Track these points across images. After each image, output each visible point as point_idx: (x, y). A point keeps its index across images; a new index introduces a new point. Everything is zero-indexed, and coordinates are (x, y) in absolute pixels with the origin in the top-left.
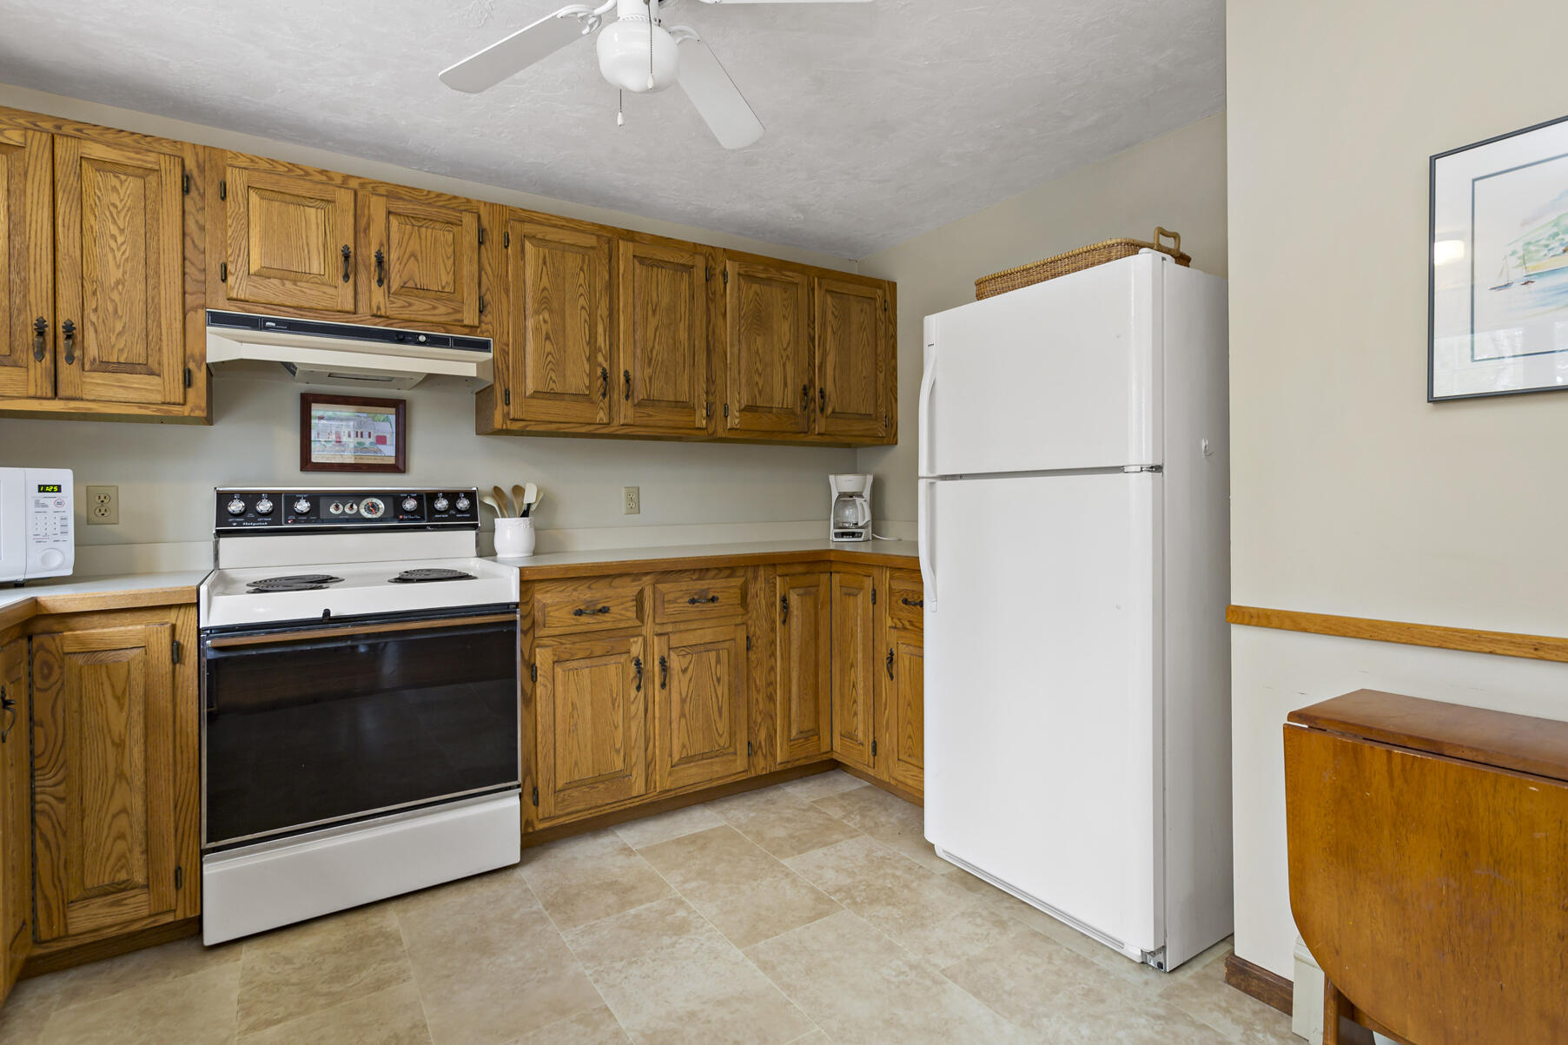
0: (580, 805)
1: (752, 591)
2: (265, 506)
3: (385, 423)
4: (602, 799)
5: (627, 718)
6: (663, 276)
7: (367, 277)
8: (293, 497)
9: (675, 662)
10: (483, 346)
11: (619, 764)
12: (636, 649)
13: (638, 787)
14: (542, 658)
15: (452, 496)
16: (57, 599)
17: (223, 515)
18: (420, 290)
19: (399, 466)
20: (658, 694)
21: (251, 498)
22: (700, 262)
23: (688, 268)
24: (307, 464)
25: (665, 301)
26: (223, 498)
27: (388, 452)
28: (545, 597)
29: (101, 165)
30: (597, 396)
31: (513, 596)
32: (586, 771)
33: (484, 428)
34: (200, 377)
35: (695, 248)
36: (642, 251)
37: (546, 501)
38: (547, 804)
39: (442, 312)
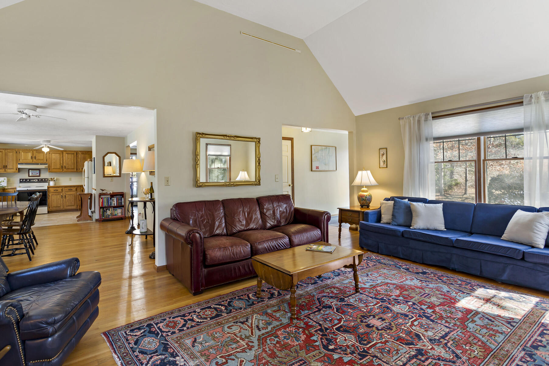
0: (54, 209)
1: (78, 189)
2: (24, 180)
3: (38, 172)
4: (58, 209)
5: (60, 201)
6: (70, 155)
7: (34, 159)
8: (27, 179)
9: (67, 196)
10: (47, 164)
11: (59, 205)
12: (62, 194)
13: (62, 208)
14: (50, 195)
15: (45, 179)
16: (5, 188)
17: (20, 181)
18: (39, 159)
19: (39, 176)
20: (64, 199)
21: (23, 179)
22: (75, 153)
23: (74, 154)
24: (29, 176)
25: (70, 158)
26: (20, 179)
27: (38, 175)
28: (50, 189)
29: (9, 152)
30: (61, 168)
31: (47, 189)
32: (55, 206)
33: (50, 172)
34: (17, 169)
35: (75, 151)
36: (67, 152)
37: (57, 180)
38: (51, 208)
39: (42, 161)
